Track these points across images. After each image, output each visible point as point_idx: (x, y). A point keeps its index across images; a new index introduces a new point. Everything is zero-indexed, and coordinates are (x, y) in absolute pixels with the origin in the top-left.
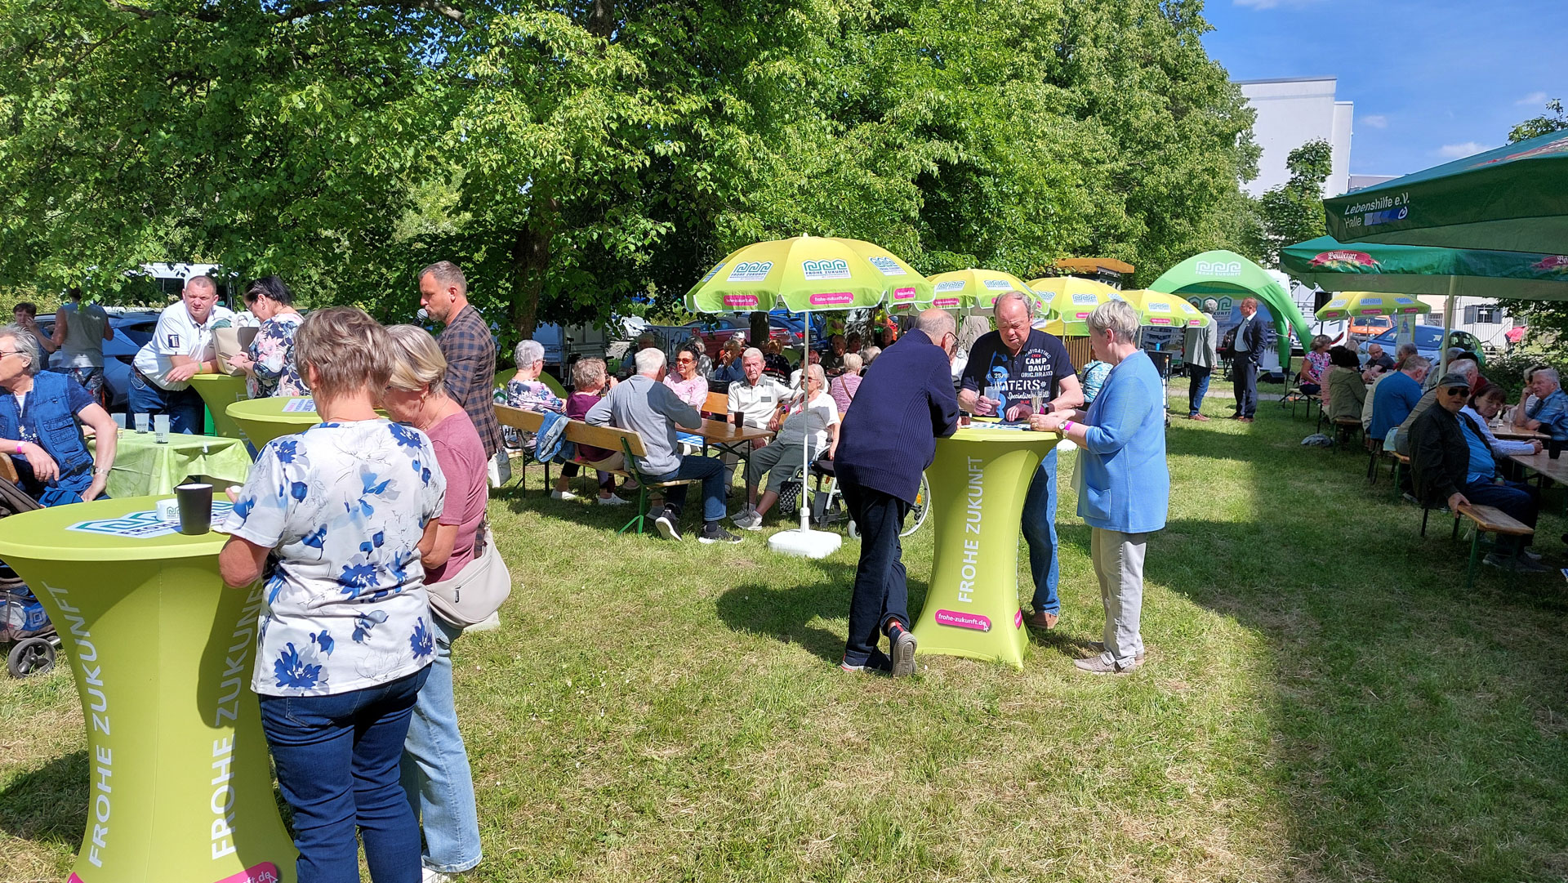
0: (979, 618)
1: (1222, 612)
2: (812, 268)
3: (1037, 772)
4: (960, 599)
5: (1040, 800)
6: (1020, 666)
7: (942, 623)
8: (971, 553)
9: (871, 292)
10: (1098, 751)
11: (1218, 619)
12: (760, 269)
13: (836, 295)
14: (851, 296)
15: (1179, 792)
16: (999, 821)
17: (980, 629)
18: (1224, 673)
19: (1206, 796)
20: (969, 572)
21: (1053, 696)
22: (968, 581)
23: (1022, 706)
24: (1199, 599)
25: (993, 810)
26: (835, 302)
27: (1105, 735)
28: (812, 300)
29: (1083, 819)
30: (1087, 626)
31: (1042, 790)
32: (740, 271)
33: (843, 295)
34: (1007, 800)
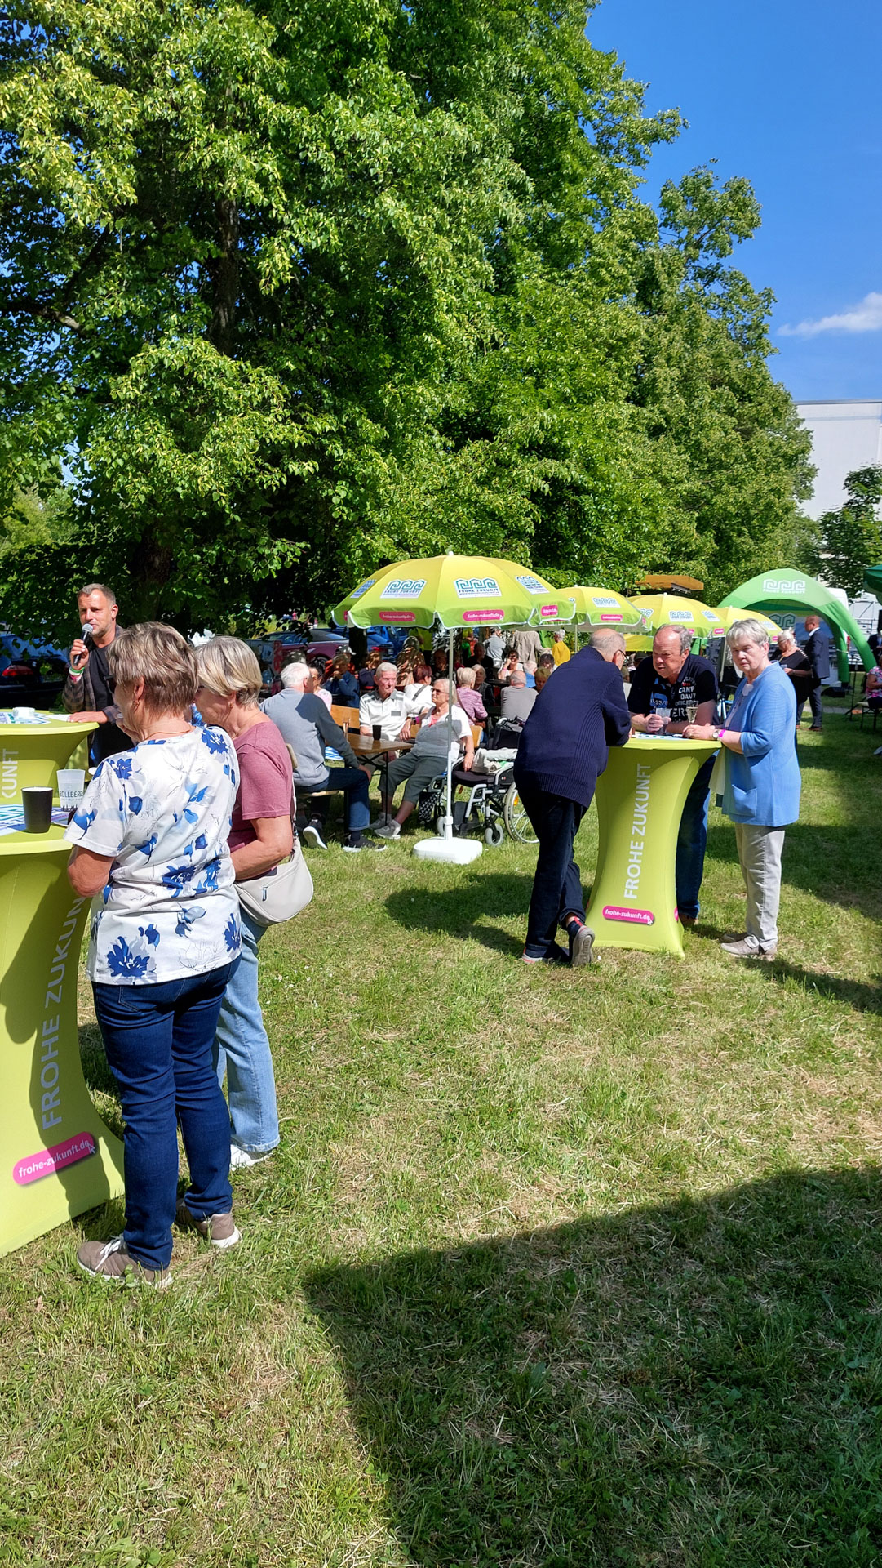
0: (643, 913)
1: (845, 905)
2: (466, 586)
3: (723, 1043)
4: (626, 896)
5: (734, 1066)
6: (683, 955)
7: (609, 918)
8: (636, 854)
9: (520, 609)
10: (771, 1024)
11: (842, 912)
12: (415, 587)
13: (488, 612)
14: (501, 613)
15: (849, 1057)
16: (704, 1084)
17: (645, 922)
18: (860, 957)
19: (871, 1059)
20: (634, 871)
21: (717, 980)
22: (634, 879)
23: (693, 990)
24: (821, 894)
25: (695, 1075)
26: (487, 619)
27: (773, 1011)
28: (465, 616)
29: (773, 1080)
30: (729, 920)
31: (733, 1058)
32: (393, 589)
33: (494, 612)
34: (704, 1067)
